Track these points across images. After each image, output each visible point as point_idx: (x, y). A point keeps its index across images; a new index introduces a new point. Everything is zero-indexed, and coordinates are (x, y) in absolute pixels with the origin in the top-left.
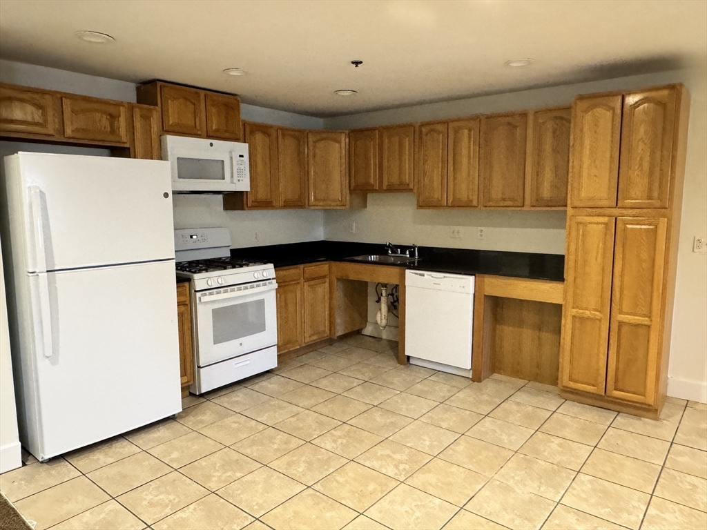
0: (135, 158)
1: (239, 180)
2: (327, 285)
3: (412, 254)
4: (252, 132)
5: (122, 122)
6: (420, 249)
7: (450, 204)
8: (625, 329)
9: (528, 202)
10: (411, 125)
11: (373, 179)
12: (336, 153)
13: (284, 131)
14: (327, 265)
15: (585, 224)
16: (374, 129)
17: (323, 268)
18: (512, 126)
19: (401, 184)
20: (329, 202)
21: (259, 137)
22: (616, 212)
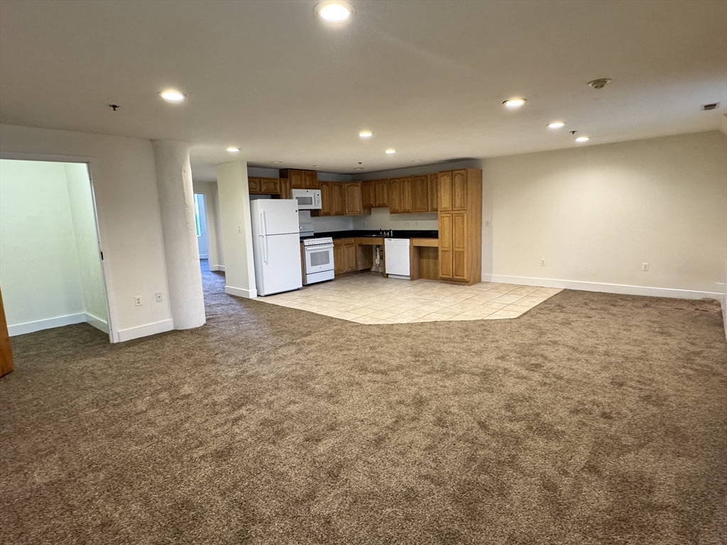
0: (282, 199)
1: (317, 205)
2: (354, 247)
3: (390, 233)
4: (322, 185)
5: (278, 185)
6: (393, 231)
7: (402, 212)
8: (457, 253)
9: (429, 209)
10: (386, 180)
11: (372, 202)
12: (356, 192)
13: (334, 183)
14: (354, 239)
15: (444, 217)
16: (372, 181)
17: (352, 240)
18: (422, 181)
19: (384, 204)
20: (354, 212)
21: (324, 186)
22: (453, 212)
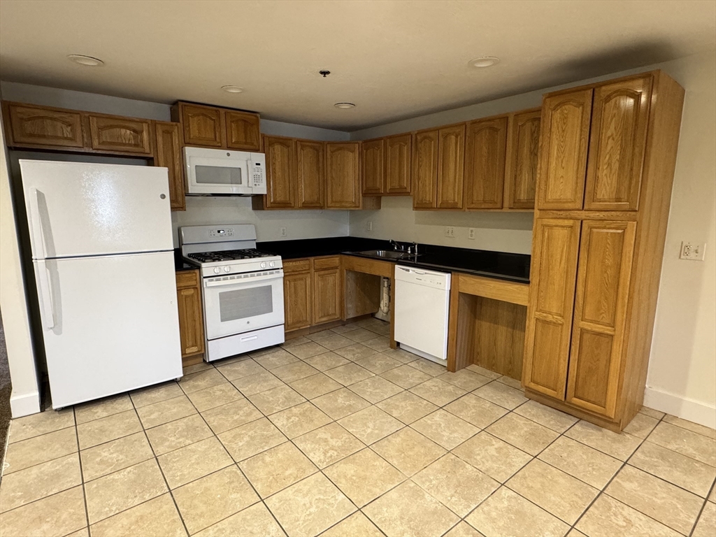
0: (158, 166)
1: (256, 185)
2: (337, 275)
3: (413, 251)
4: (271, 144)
5: (145, 136)
6: (420, 246)
7: (438, 206)
8: (586, 336)
9: (506, 204)
10: (409, 134)
11: (379, 184)
12: (350, 164)
13: (302, 143)
14: (338, 258)
15: (551, 227)
17: (335, 260)
19: (401, 187)
20: (344, 204)
21: (278, 147)
22: (583, 214)
